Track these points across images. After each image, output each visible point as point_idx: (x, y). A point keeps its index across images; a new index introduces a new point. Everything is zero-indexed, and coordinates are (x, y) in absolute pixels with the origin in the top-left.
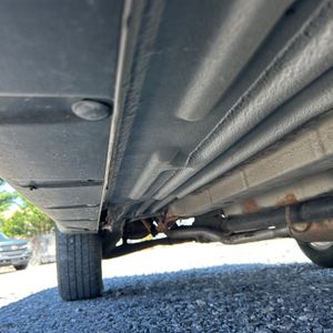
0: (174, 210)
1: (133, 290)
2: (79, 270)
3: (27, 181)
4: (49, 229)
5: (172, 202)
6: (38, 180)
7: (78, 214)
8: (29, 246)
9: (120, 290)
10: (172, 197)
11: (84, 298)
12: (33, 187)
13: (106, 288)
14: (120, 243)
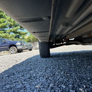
0: (68, 37)
1: (58, 56)
2: (44, 51)
3: (33, 32)
4: (36, 41)
5: (67, 34)
6: (35, 31)
7: (44, 38)
8: (32, 45)
9: (54, 56)
10: (67, 33)
11: (46, 57)
12: (34, 33)
13: (51, 55)
14: (54, 44)
